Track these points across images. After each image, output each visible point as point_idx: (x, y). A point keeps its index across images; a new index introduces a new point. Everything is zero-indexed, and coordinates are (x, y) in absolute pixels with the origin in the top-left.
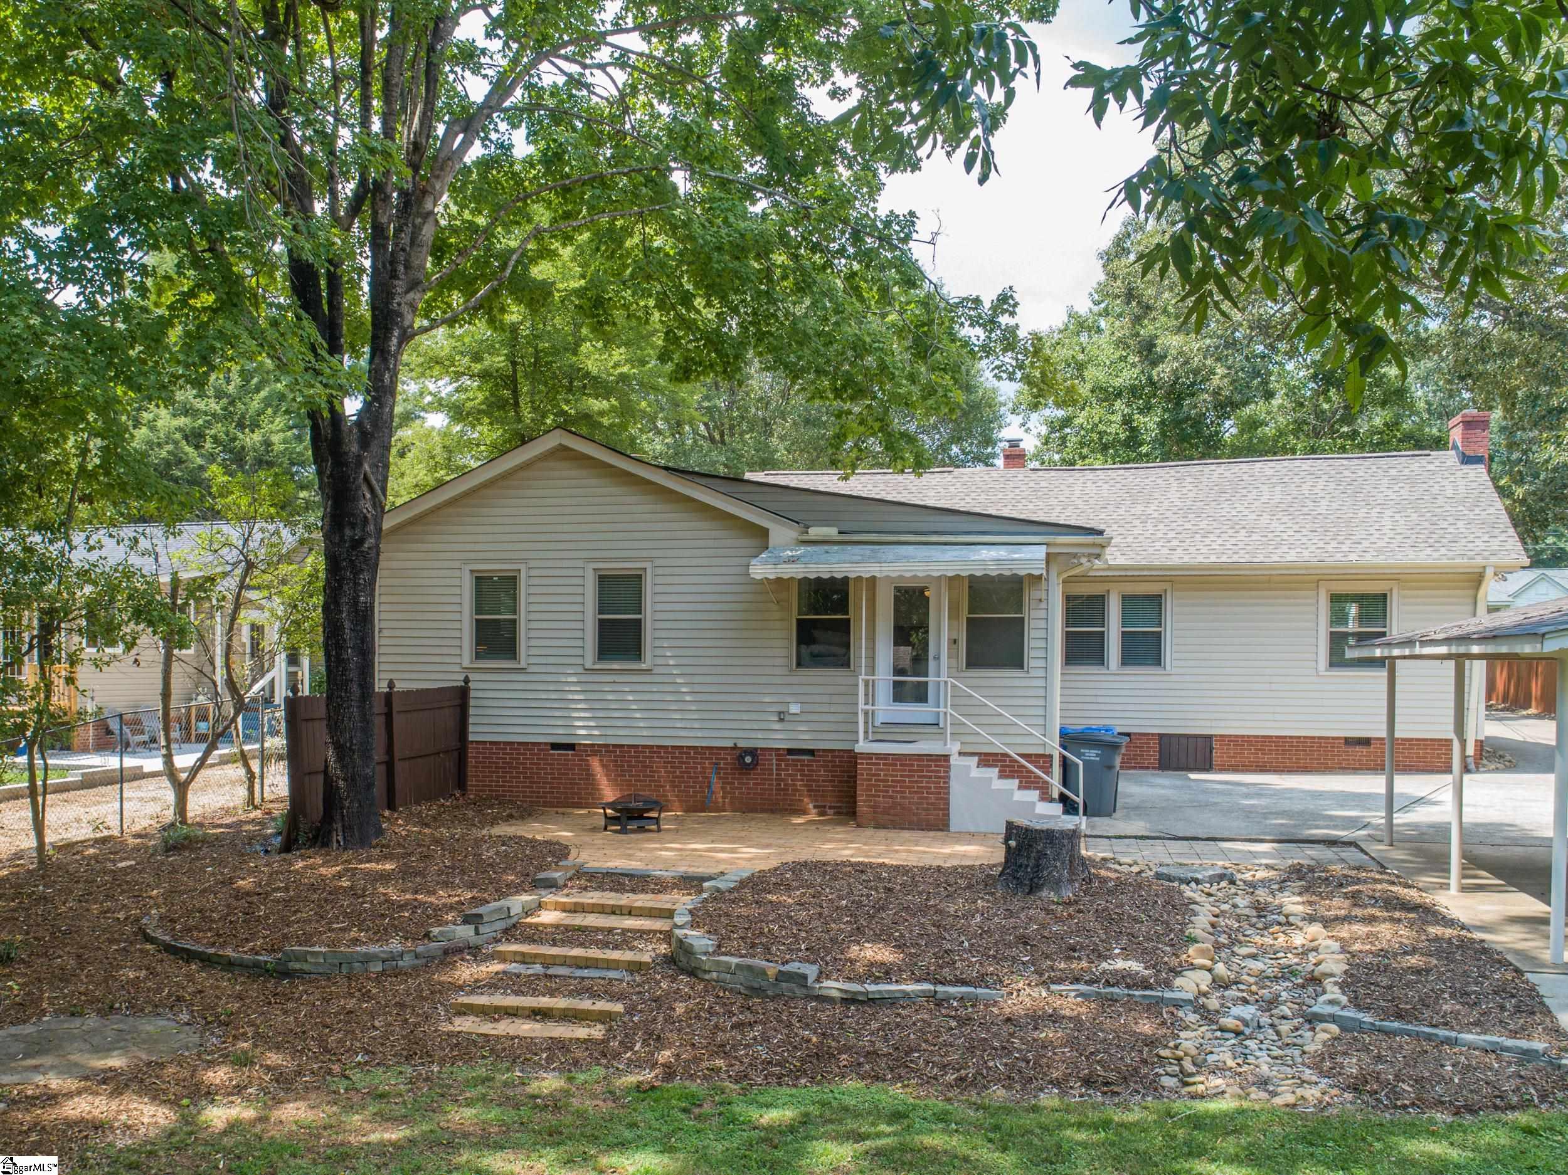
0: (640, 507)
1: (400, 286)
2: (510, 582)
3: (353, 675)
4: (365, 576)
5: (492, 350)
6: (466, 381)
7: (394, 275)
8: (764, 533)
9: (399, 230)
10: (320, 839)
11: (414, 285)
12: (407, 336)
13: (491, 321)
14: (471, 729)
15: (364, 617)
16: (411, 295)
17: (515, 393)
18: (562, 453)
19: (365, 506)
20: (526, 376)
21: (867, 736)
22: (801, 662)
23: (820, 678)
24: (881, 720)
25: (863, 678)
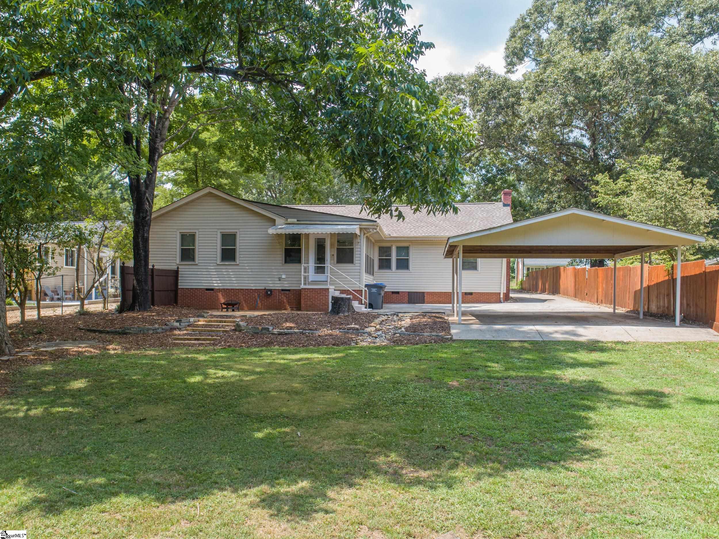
0: (235, 212)
1: (158, 140)
2: (193, 236)
3: (142, 258)
4: (146, 228)
5: (188, 161)
6: (179, 172)
7: (157, 137)
8: (274, 221)
9: (158, 123)
10: (131, 308)
11: (162, 140)
12: (160, 156)
13: (186, 152)
14: (179, 284)
15: (146, 241)
16: (162, 143)
17: (197, 177)
18: (210, 194)
19: (147, 207)
20: (200, 171)
21: (305, 284)
22: (286, 262)
23: (292, 267)
24: (311, 279)
25: (303, 265)
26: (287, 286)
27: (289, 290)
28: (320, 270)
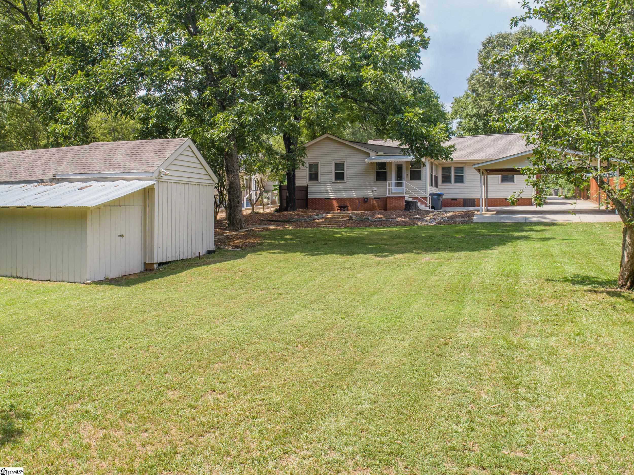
0: (343, 149)
2: (317, 165)
8: (369, 154)
10: (286, 210)
14: (309, 195)
18: (327, 138)
21: (389, 194)
22: (377, 180)
23: (381, 183)
24: (393, 191)
25: (388, 182)
26: (377, 196)
27: (379, 198)
28: (399, 185)
